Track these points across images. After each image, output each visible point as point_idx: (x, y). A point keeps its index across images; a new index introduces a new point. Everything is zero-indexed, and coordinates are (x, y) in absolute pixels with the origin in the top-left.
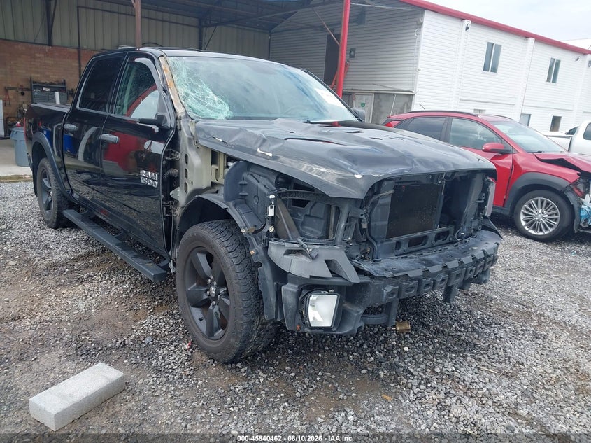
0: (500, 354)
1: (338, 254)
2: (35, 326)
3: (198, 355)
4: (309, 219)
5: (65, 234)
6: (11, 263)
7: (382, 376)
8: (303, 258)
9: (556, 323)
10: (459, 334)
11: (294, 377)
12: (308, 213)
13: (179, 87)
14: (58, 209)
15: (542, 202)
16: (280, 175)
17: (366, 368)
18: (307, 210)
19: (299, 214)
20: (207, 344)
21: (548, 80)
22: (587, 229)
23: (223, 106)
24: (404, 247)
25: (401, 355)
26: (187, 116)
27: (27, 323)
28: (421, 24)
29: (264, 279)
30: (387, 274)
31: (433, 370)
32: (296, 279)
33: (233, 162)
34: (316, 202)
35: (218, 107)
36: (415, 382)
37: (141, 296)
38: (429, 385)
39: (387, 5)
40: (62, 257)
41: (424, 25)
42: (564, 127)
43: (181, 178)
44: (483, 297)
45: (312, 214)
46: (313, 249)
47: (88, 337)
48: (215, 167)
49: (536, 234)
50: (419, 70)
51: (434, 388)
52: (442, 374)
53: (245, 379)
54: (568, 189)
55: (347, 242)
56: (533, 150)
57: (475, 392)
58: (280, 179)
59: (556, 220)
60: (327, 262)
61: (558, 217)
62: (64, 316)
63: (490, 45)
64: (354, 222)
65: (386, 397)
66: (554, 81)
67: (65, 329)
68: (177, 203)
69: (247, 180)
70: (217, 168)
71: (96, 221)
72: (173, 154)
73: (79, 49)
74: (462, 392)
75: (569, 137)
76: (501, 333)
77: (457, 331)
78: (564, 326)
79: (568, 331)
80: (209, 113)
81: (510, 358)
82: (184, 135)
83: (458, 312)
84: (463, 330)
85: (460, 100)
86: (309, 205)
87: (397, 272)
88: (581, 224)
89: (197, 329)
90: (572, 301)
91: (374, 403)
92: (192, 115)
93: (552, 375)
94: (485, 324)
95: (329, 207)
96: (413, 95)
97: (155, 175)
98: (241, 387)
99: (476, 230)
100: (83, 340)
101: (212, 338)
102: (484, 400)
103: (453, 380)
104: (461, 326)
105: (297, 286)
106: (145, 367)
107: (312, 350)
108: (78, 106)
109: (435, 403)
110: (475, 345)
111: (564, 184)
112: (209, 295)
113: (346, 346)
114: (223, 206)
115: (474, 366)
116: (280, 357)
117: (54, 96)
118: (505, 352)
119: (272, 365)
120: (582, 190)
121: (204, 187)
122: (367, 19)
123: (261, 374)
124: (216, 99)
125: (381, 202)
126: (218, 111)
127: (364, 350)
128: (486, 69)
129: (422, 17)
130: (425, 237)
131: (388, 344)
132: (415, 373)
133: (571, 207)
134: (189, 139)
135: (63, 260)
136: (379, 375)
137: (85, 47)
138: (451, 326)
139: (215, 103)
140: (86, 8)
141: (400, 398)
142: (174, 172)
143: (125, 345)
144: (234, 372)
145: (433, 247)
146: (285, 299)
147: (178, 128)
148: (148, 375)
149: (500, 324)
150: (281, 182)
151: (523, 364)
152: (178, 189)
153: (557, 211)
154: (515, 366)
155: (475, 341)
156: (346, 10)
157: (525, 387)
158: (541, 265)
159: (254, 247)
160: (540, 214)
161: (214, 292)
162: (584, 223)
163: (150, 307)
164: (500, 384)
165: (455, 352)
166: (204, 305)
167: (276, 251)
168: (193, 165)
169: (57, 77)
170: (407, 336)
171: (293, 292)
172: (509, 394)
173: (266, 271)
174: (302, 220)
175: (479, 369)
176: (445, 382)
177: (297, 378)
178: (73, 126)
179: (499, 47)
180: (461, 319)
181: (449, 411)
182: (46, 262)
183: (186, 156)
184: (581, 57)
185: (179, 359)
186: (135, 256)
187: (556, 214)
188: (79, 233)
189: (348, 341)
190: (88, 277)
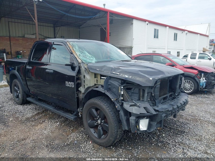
0: (193, 134)
1: (147, 105)
2: (32, 142)
3: (96, 145)
4: (133, 94)
5: (25, 106)
6: (11, 119)
7: (160, 145)
8: (136, 107)
9: (206, 121)
10: (178, 128)
11: (131, 149)
12: (132, 92)
13: (76, 52)
14: (23, 98)
15: (187, 81)
16: (122, 80)
17: (153, 143)
18: (132, 91)
19: (129, 93)
20: (99, 141)
21: (174, 40)
22: (203, 89)
23: (93, 58)
24: (162, 101)
25: (163, 137)
26: (83, 62)
27: (28, 141)
28: (133, 23)
29: (121, 116)
30: (163, 110)
31: (175, 141)
32: (135, 115)
33: (106, 77)
34: (135, 88)
35: (91, 58)
36: (172, 146)
37: (65, 127)
38: (176, 147)
39: (120, 17)
40: (29, 115)
41: (134, 24)
42: (182, 55)
43: (82, 84)
44: (179, 115)
45: (134, 92)
46: (139, 104)
47: (53, 143)
48: (96, 79)
49: (187, 92)
50: (134, 39)
51: (178, 147)
52: (179, 142)
53: (115, 152)
54: (195, 76)
55: (148, 101)
56: (181, 64)
57: (191, 147)
58: (122, 81)
59: (193, 87)
60: (144, 108)
61: (193, 86)
62: (41, 137)
63: (155, 30)
64: (150, 94)
65: (164, 152)
66: (176, 40)
67: (43, 141)
68: (80, 92)
69: (110, 82)
70: (97, 79)
71: (40, 100)
72: (78, 75)
73: (10, 37)
74: (187, 148)
75: (185, 59)
76: (191, 127)
77: (176, 127)
78: (209, 122)
79: (210, 123)
80: (88, 60)
81: (197, 134)
82: (83, 69)
83: (174, 121)
84: (178, 127)
85: (148, 48)
86: (133, 89)
87: (166, 109)
88: (201, 88)
89: (94, 136)
90: (207, 114)
91: (161, 155)
92: (84, 62)
93: (212, 139)
94: (184, 124)
95: (140, 89)
96: (132, 48)
97: (72, 83)
98: (115, 155)
99: (179, 93)
100: (52, 145)
101: (101, 138)
102: (195, 149)
103: (183, 144)
104: (177, 125)
105: (135, 117)
106: (79, 152)
107: (133, 139)
108: (31, 60)
109: (181, 152)
110: (184, 131)
111: (194, 75)
112: (98, 123)
113: (144, 137)
114: (104, 92)
115: (187, 138)
116: (124, 143)
117: (4, 55)
118: (195, 133)
119: (122, 146)
120: (199, 76)
121: (92, 86)
122: (114, 22)
123: (120, 149)
124: (90, 56)
125: (157, 86)
126: (92, 60)
127: (150, 137)
128: (155, 37)
129: (133, 21)
130: (167, 97)
131: (157, 134)
132: (170, 143)
133: (197, 82)
134: (85, 70)
135: (30, 116)
136: (159, 145)
137: (12, 36)
138: (174, 126)
139: (90, 57)
140: (11, 22)
141: (169, 152)
142: (79, 81)
143: (68, 144)
144: (110, 150)
145: (169, 100)
146: (131, 122)
147: (80, 67)
148: (81, 154)
149: (189, 124)
150: (122, 82)
151: (202, 136)
152: (81, 87)
153: (193, 84)
154: (199, 137)
155: (184, 130)
156: (108, 20)
157: (206, 144)
158: (192, 102)
159: (117, 105)
160: (187, 85)
161: (100, 122)
162: (202, 87)
163: (71, 130)
164: (198, 144)
165: (179, 134)
166: (96, 127)
167: (126, 106)
168: (87, 79)
169: (2, 48)
170: (162, 131)
171: (134, 119)
172: (202, 146)
173: (122, 113)
174: (130, 94)
175: (189, 139)
176: (181, 145)
177: (132, 149)
178: (31, 67)
179: (158, 30)
180: (176, 123)
181: (187, 154)
182: (24, 118)
183: (84, 76)
184: (183, 32)
185: (90, 147)
186: (64, 112)
187: (193, 85)
188: (31, 106)
189: (144, 135)
190: (42, 121)
